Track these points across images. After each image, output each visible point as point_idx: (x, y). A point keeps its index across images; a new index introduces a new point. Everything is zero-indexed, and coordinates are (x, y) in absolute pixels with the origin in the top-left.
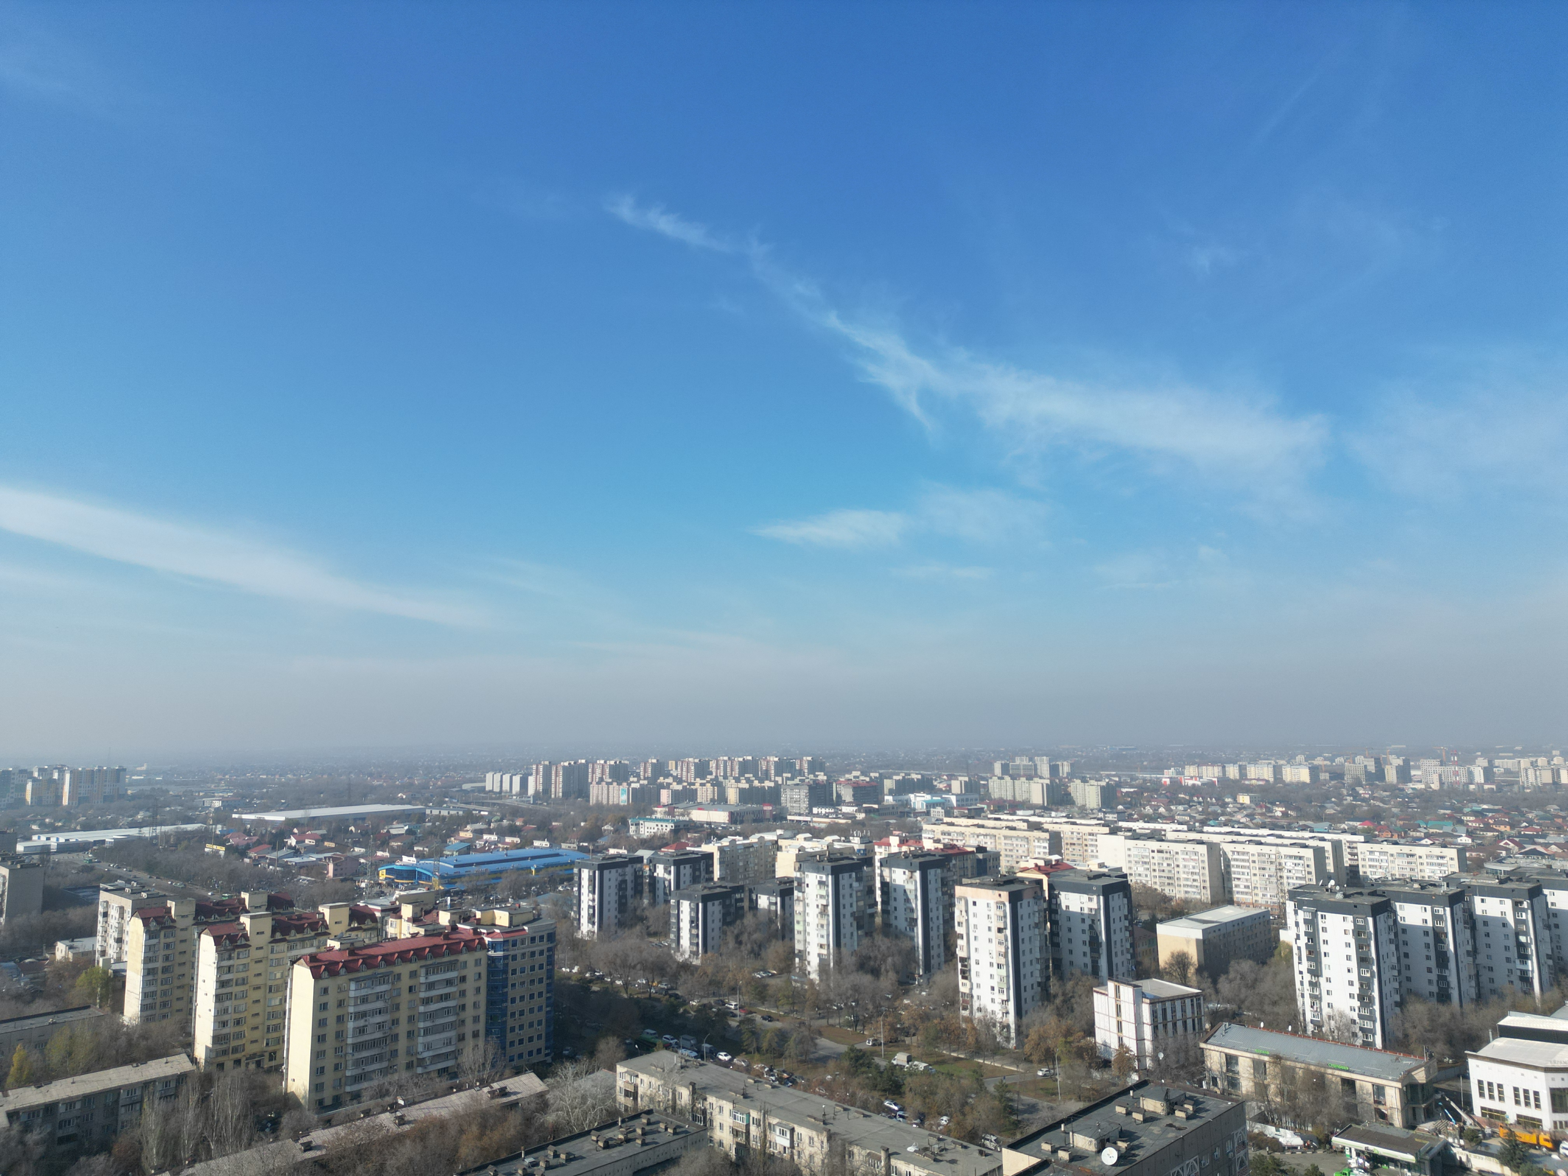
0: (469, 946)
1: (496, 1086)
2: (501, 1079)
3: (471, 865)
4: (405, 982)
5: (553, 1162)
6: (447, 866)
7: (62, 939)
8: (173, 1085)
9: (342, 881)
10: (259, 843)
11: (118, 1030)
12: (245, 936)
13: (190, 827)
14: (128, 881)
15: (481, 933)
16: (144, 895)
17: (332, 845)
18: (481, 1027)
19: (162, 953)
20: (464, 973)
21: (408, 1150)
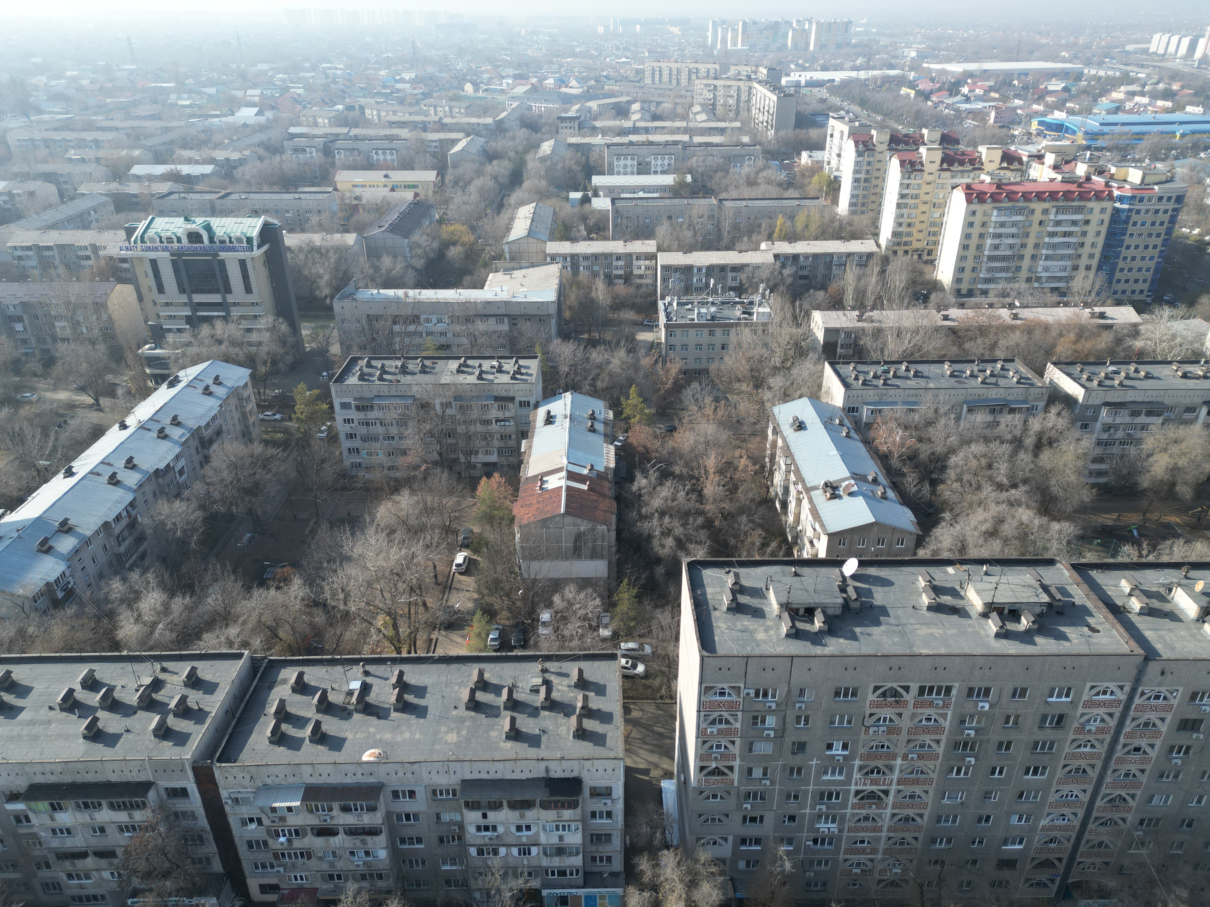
0: (1098, 196)
1: (1097, 310)
2: (1103, 305)
3: (1116, 124)
4: (1038, 216)
5: (1132, 375)
6: (1093, 124)
7: (806, 149)
8: (864, 258)
9: (1000, 127)
10: (940, 89)
11: (833, 218)
12: (921, 163)
13: (892, 73)
14: (848, 112)
15: (1111, 187)
16: (857, 124)
17: (997, 96)
18: (1095, 263)
19: (865, 168)
20: (1088, 217)
21: (1016, 337)
